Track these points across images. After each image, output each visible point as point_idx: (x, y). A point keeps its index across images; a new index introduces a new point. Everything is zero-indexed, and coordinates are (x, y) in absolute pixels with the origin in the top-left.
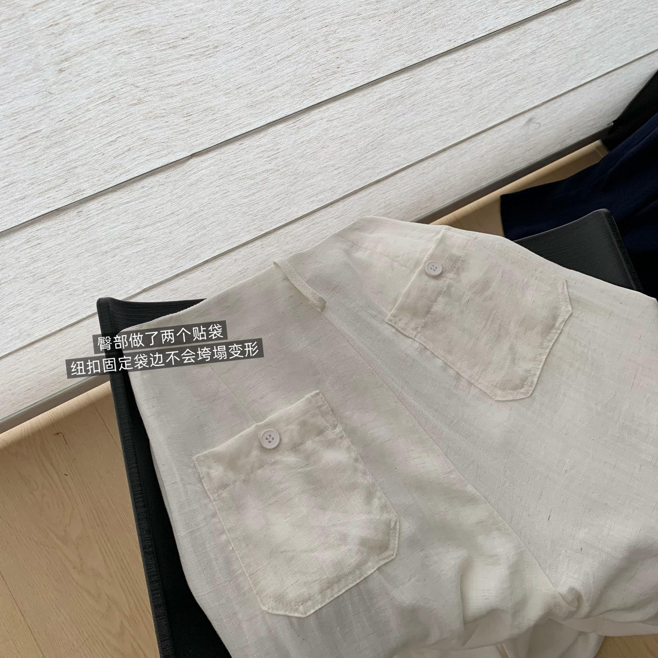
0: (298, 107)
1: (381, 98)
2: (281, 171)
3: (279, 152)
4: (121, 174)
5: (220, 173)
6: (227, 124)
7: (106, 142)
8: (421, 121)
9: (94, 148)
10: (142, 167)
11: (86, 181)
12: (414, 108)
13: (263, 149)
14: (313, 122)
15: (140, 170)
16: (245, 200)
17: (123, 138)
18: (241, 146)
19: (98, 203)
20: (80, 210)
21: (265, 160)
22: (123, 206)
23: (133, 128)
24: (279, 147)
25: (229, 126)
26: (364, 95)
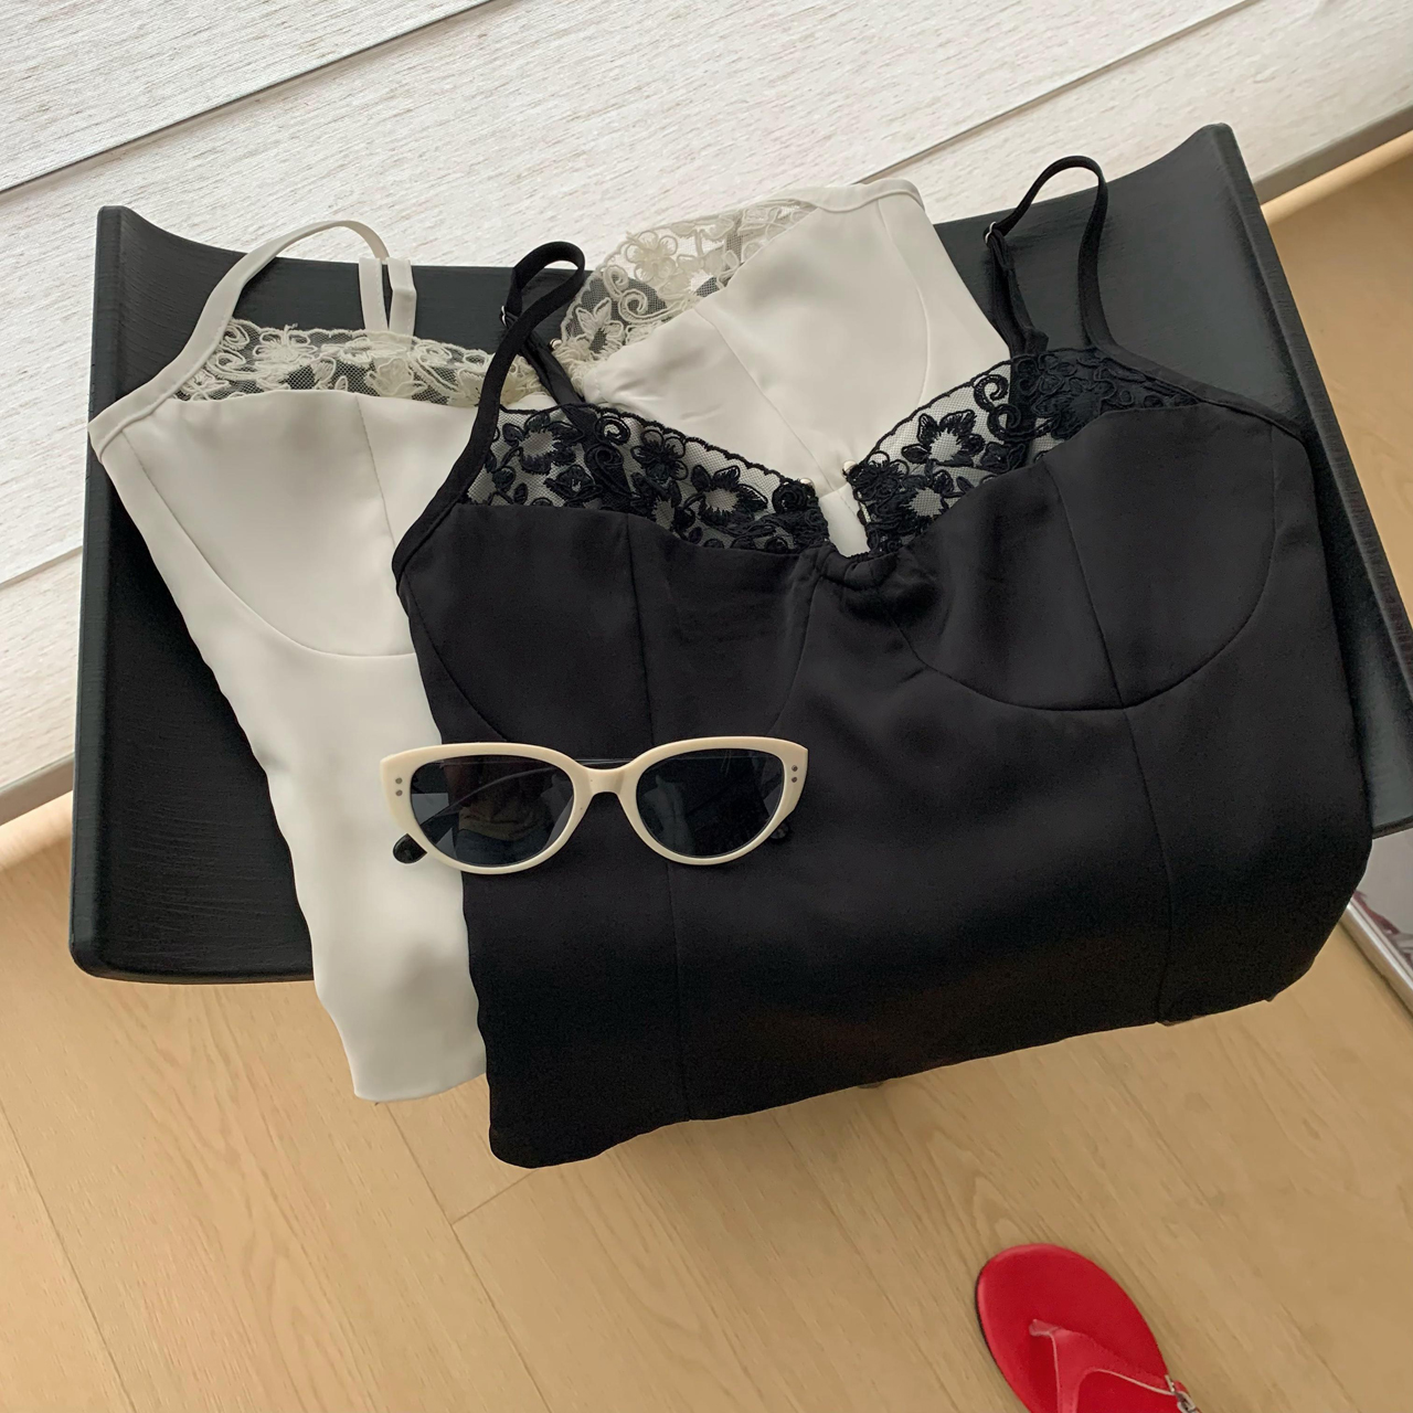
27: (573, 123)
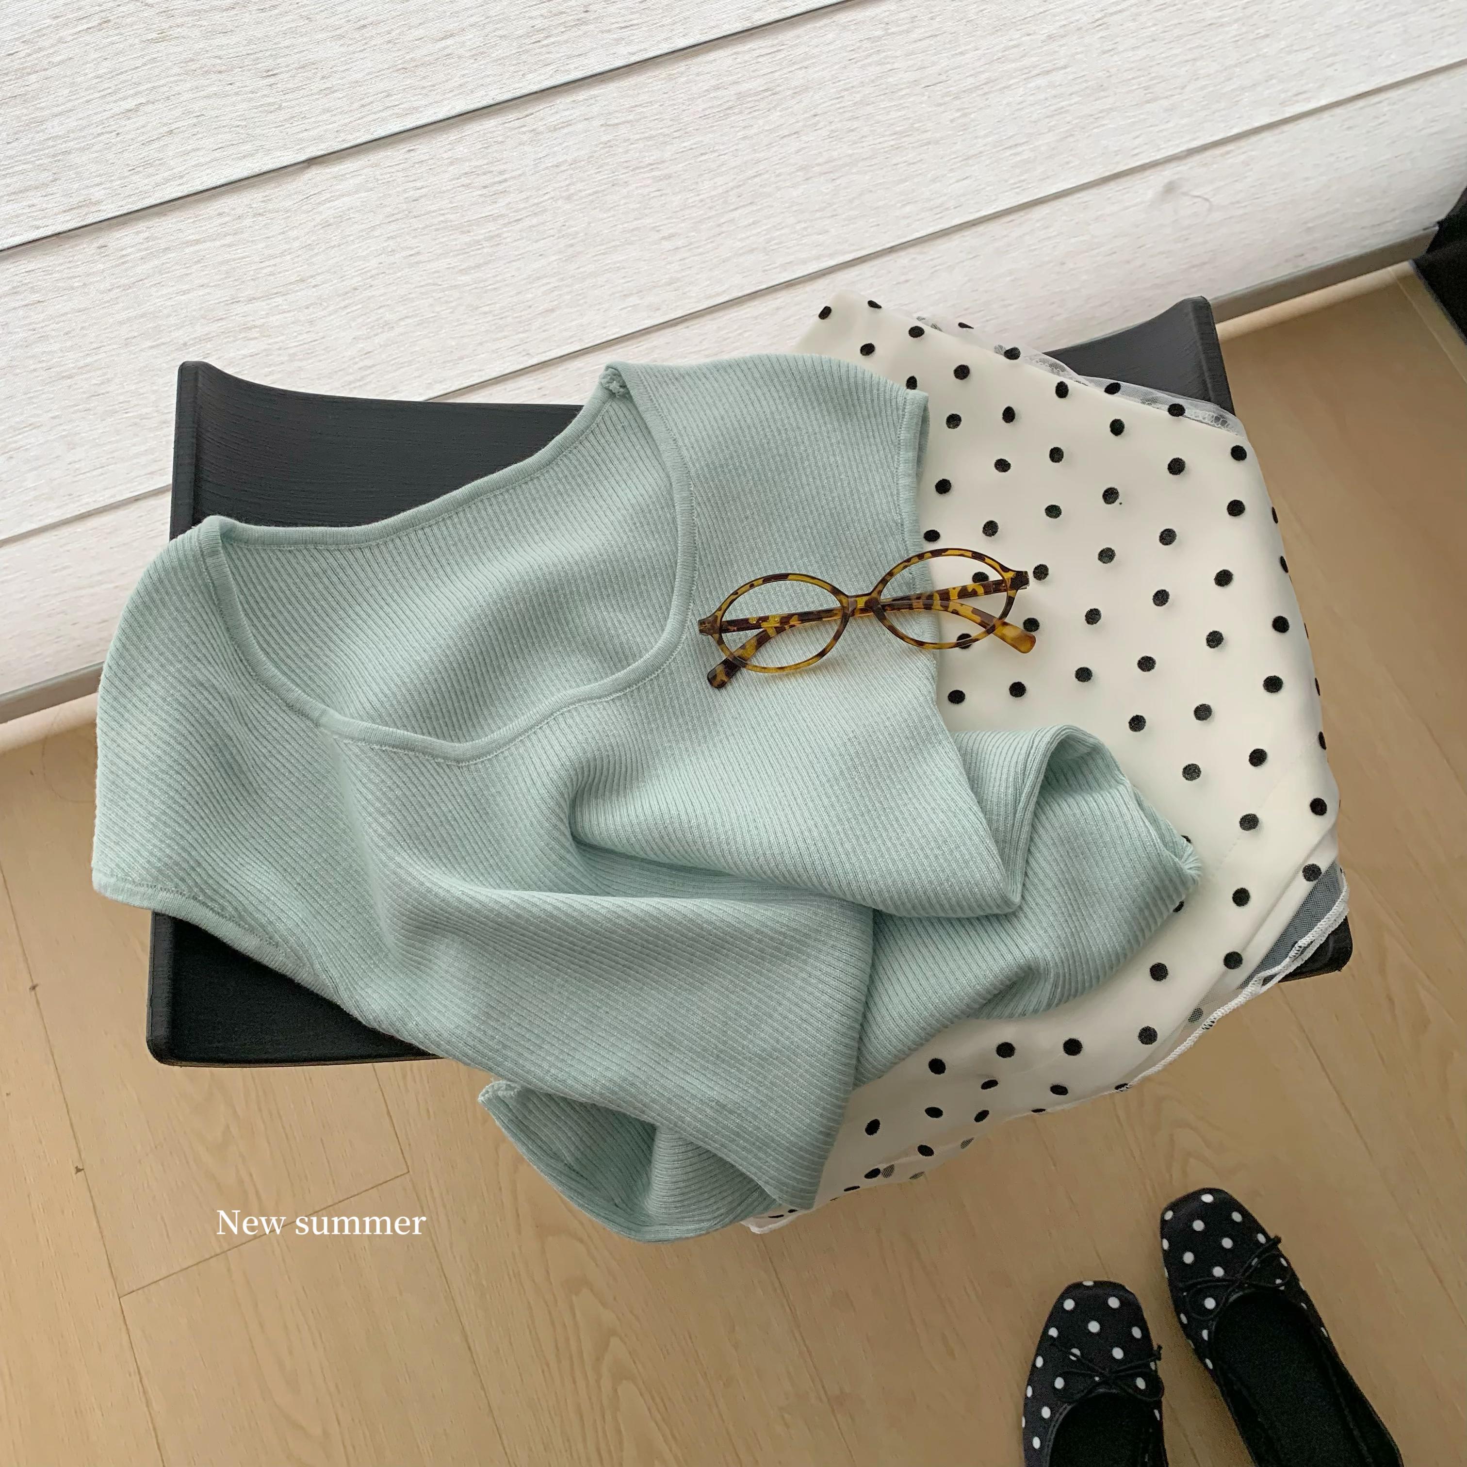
0: (517, 85)
1: (717, 88)
2: (527, 223)
3: (505, 180)
4: (167, 180)
5: (388, 209)
6: (363, 102)
7: (116, 110)
8: (850, 156)
9: (96, 119)
10: (208, 171)
11: (97, 185)
12: (818, 122)
13: (466, 167)
14: (569, 124)
15: (205, 178)
16: (463, 278)
17: (150, 107)
18: (412, 154)
19: (138, 233)
20: (101, 242)
21: (480, 192)
22: (192, 249)
23: (165, 89)
24: (502, 167)
25: (368, 107)
26: (670, 78)
27: (234, 306)
